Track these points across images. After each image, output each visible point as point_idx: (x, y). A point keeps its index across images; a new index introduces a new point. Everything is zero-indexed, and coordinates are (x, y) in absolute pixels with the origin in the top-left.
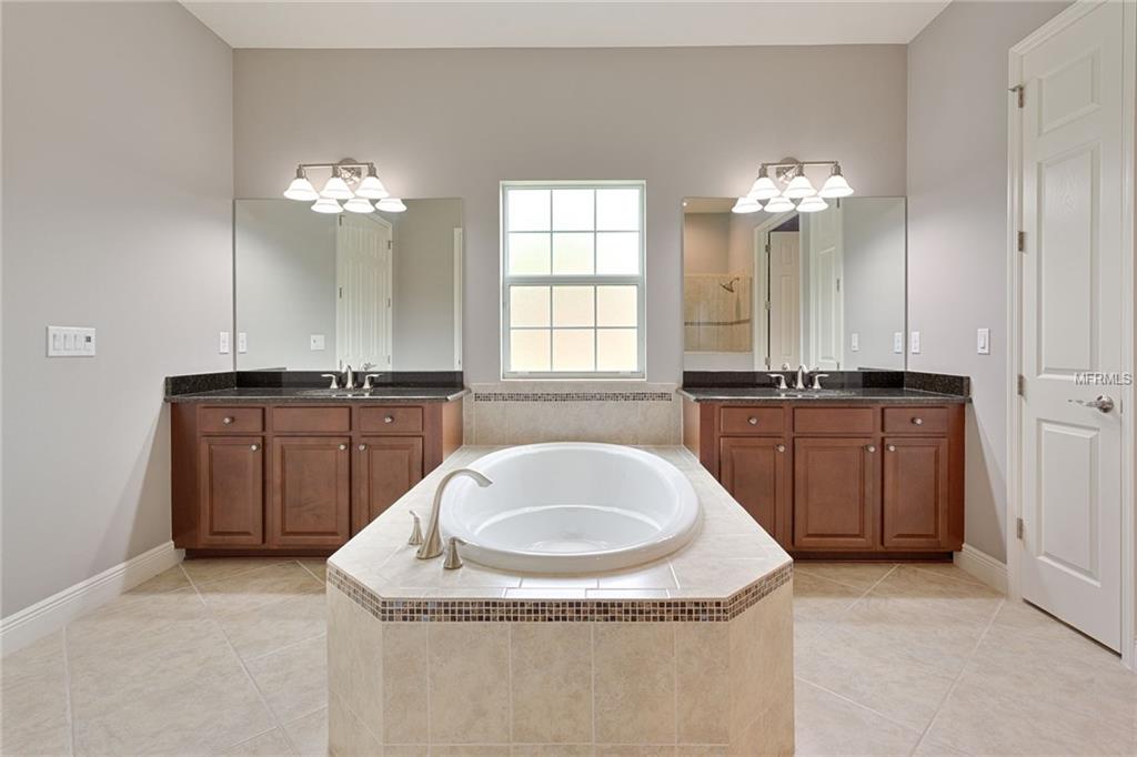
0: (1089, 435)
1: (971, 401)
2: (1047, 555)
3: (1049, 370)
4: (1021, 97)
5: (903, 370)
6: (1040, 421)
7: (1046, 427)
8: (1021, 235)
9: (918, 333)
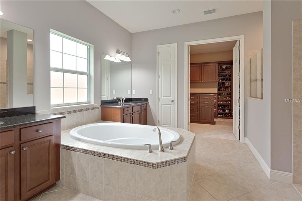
0: (170, 105)
1: (148, 102)
2: (163, 124)
3: (163, 97)
4: (159, 54)
5: (131, 98)
6: (162, 104)
7: (163, 105)
8: (159, 76)
9: (135, 90)
